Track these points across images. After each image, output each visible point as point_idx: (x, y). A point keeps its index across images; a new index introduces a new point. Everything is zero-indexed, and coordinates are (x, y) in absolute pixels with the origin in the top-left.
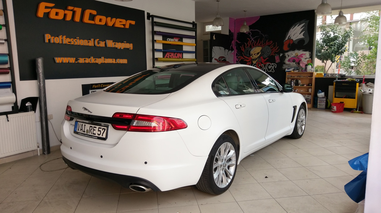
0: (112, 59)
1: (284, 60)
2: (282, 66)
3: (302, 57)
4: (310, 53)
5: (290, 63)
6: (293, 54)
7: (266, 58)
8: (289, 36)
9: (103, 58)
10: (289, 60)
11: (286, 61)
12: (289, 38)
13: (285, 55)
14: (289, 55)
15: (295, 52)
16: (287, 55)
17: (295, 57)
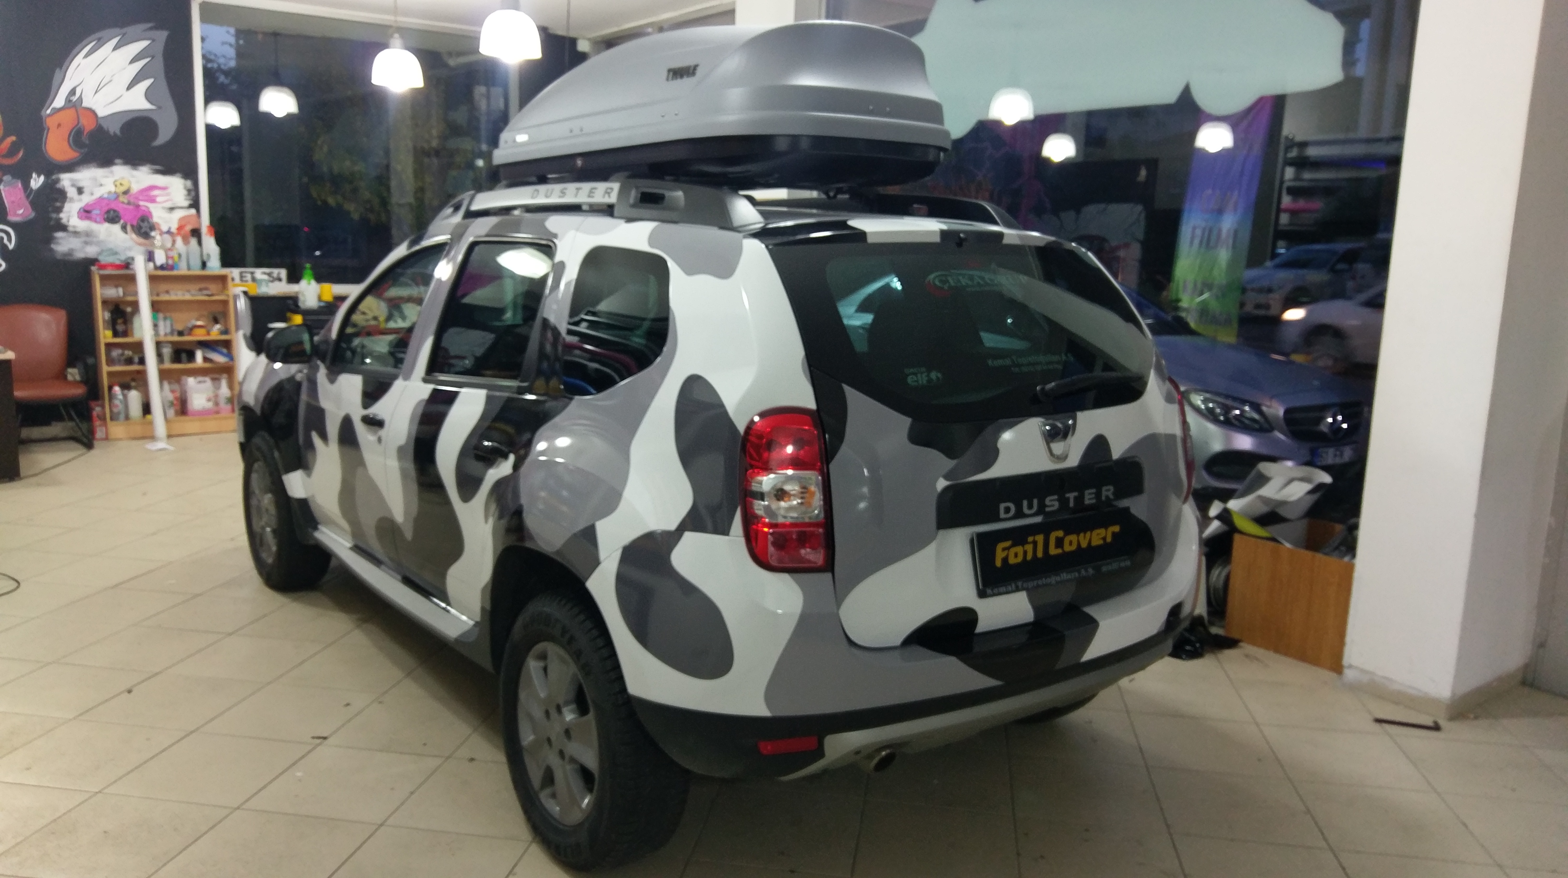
1: (59, 210)
2: (50, 240)
3: (153, 200)
4: (191, 183)
5: (94, 226)
6: (104, 181)
8: (73, 92)
10: (88, 211)
11: (71, 215)
12: (74, 99)
13: (58, 186)
14: (81, 184)
15: (112, 172)
16: (73, 185)
17: (118, 197)
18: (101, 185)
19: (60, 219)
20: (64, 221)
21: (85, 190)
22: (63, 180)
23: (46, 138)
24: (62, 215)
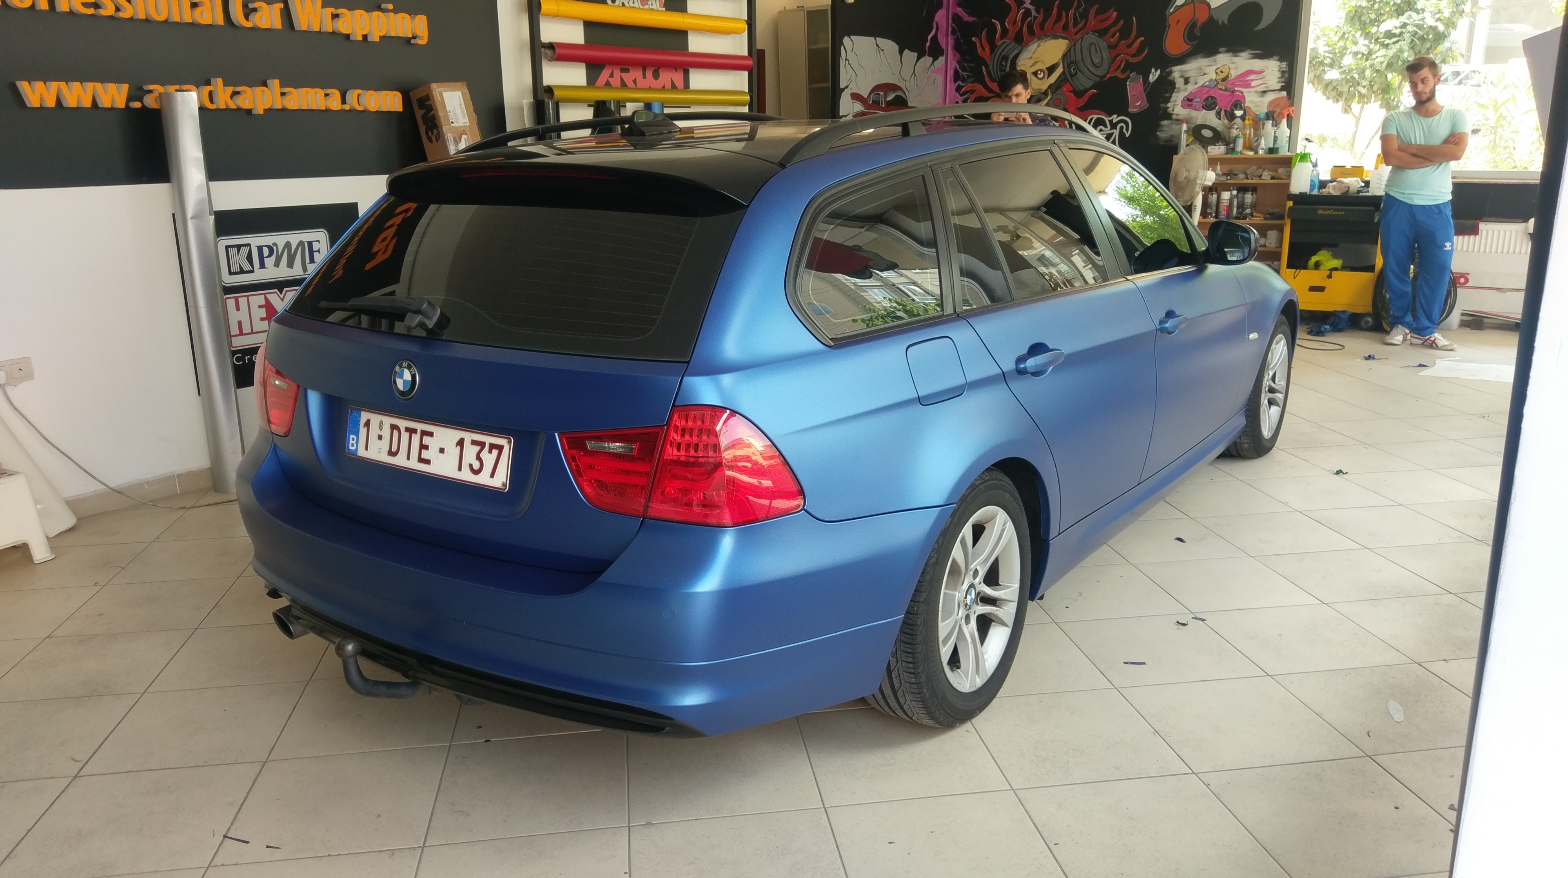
0: (320, 92)
1: (1168, 100)
2: (1157, 127)
3: (1248, 85)
4: (1284, 65)
5: (1194, 113)
6: (1207, 70)
7: (1087, 90)
9: (275, 83)
10: (1190, 100)
11: (1176, 106)
13: (1170, 78)
14: (1188, 76)
15: (1215, 61)
16: (1181, 77)
17: (1218, 83)
18: (1205, 74)
19: (1169, 108)
20: (1170, 110)
21: (1191, 80)
22: (1174, 72)
23: (1167, 33)
24: (1169, 105)
